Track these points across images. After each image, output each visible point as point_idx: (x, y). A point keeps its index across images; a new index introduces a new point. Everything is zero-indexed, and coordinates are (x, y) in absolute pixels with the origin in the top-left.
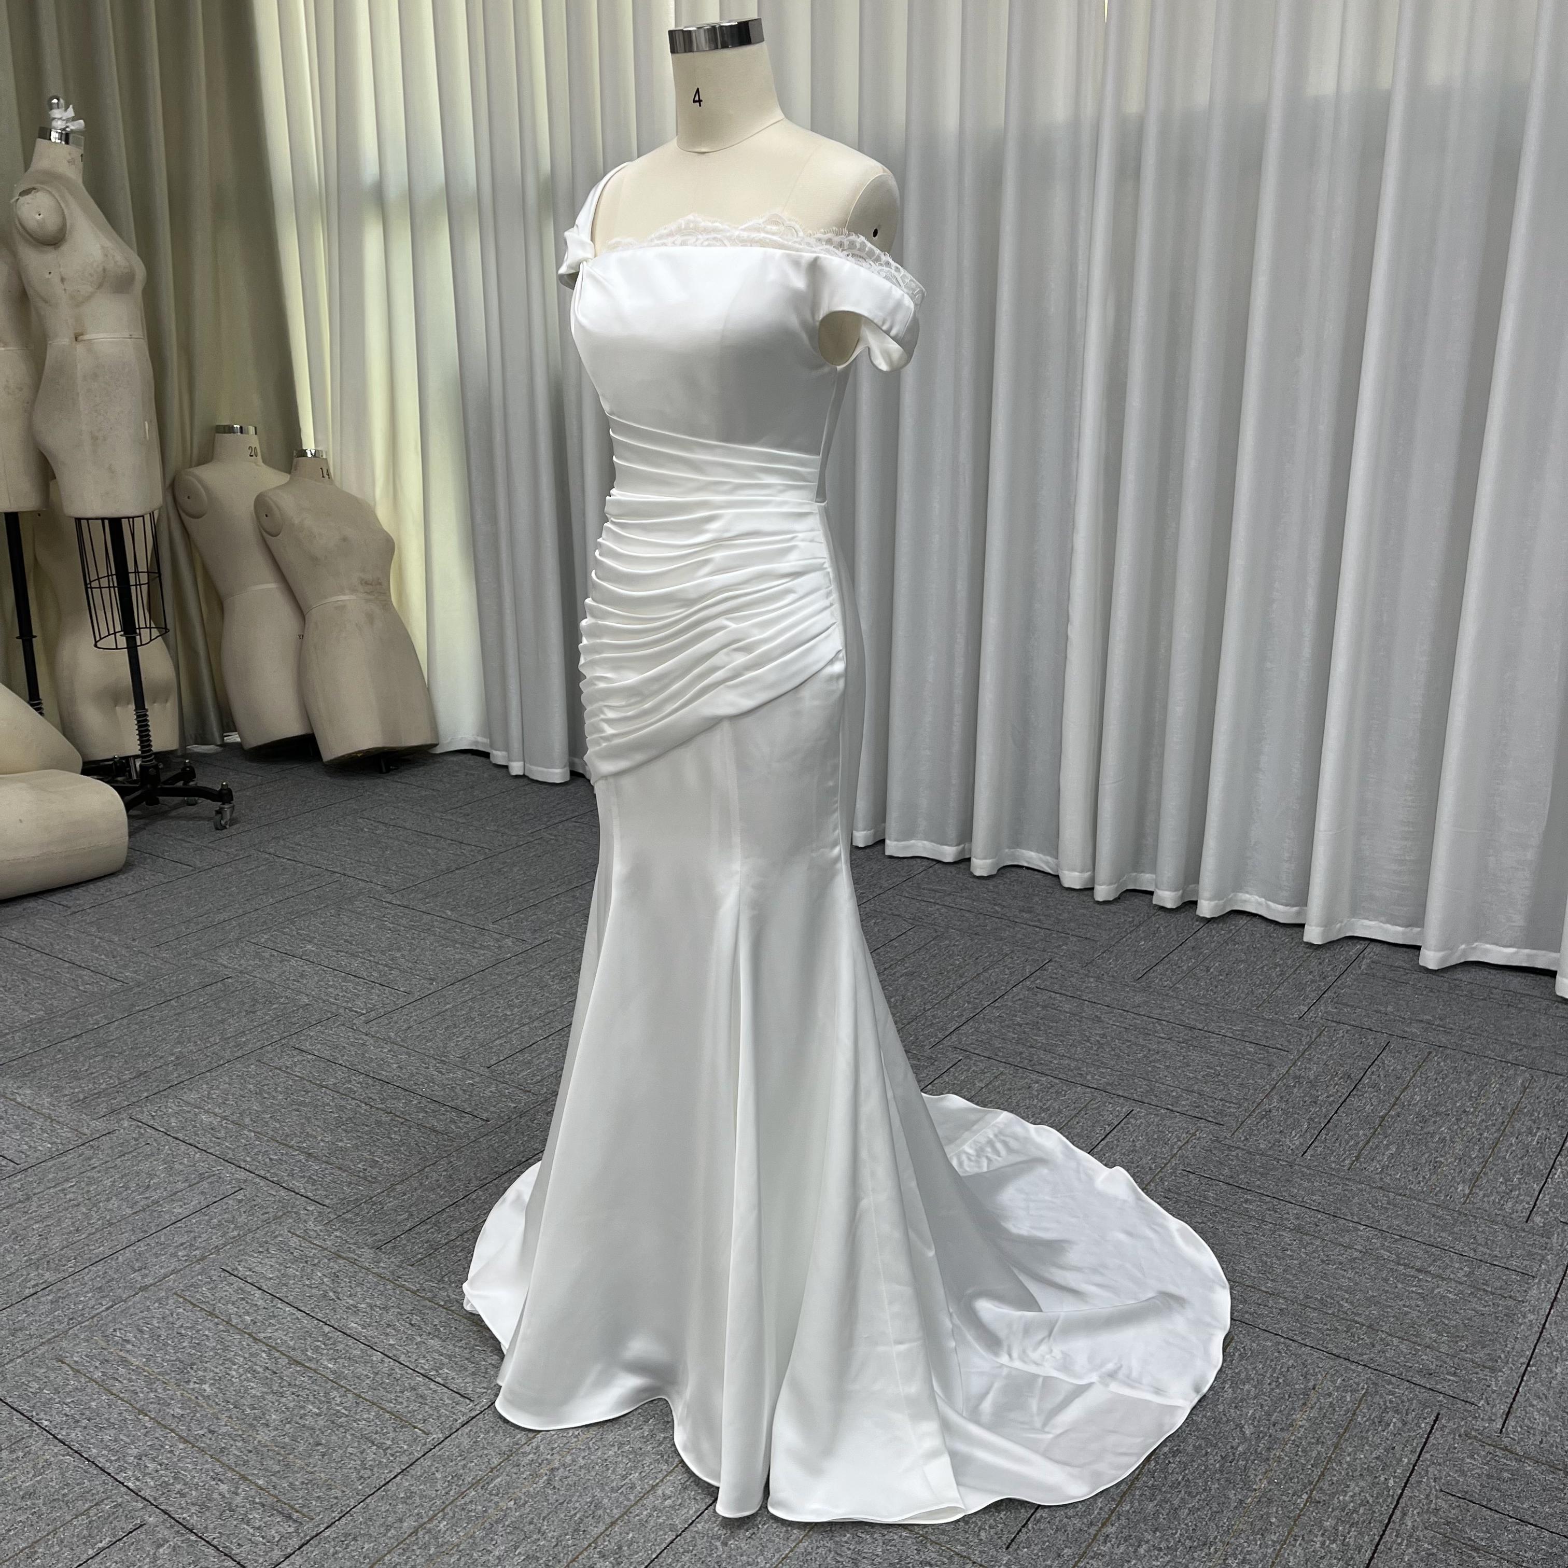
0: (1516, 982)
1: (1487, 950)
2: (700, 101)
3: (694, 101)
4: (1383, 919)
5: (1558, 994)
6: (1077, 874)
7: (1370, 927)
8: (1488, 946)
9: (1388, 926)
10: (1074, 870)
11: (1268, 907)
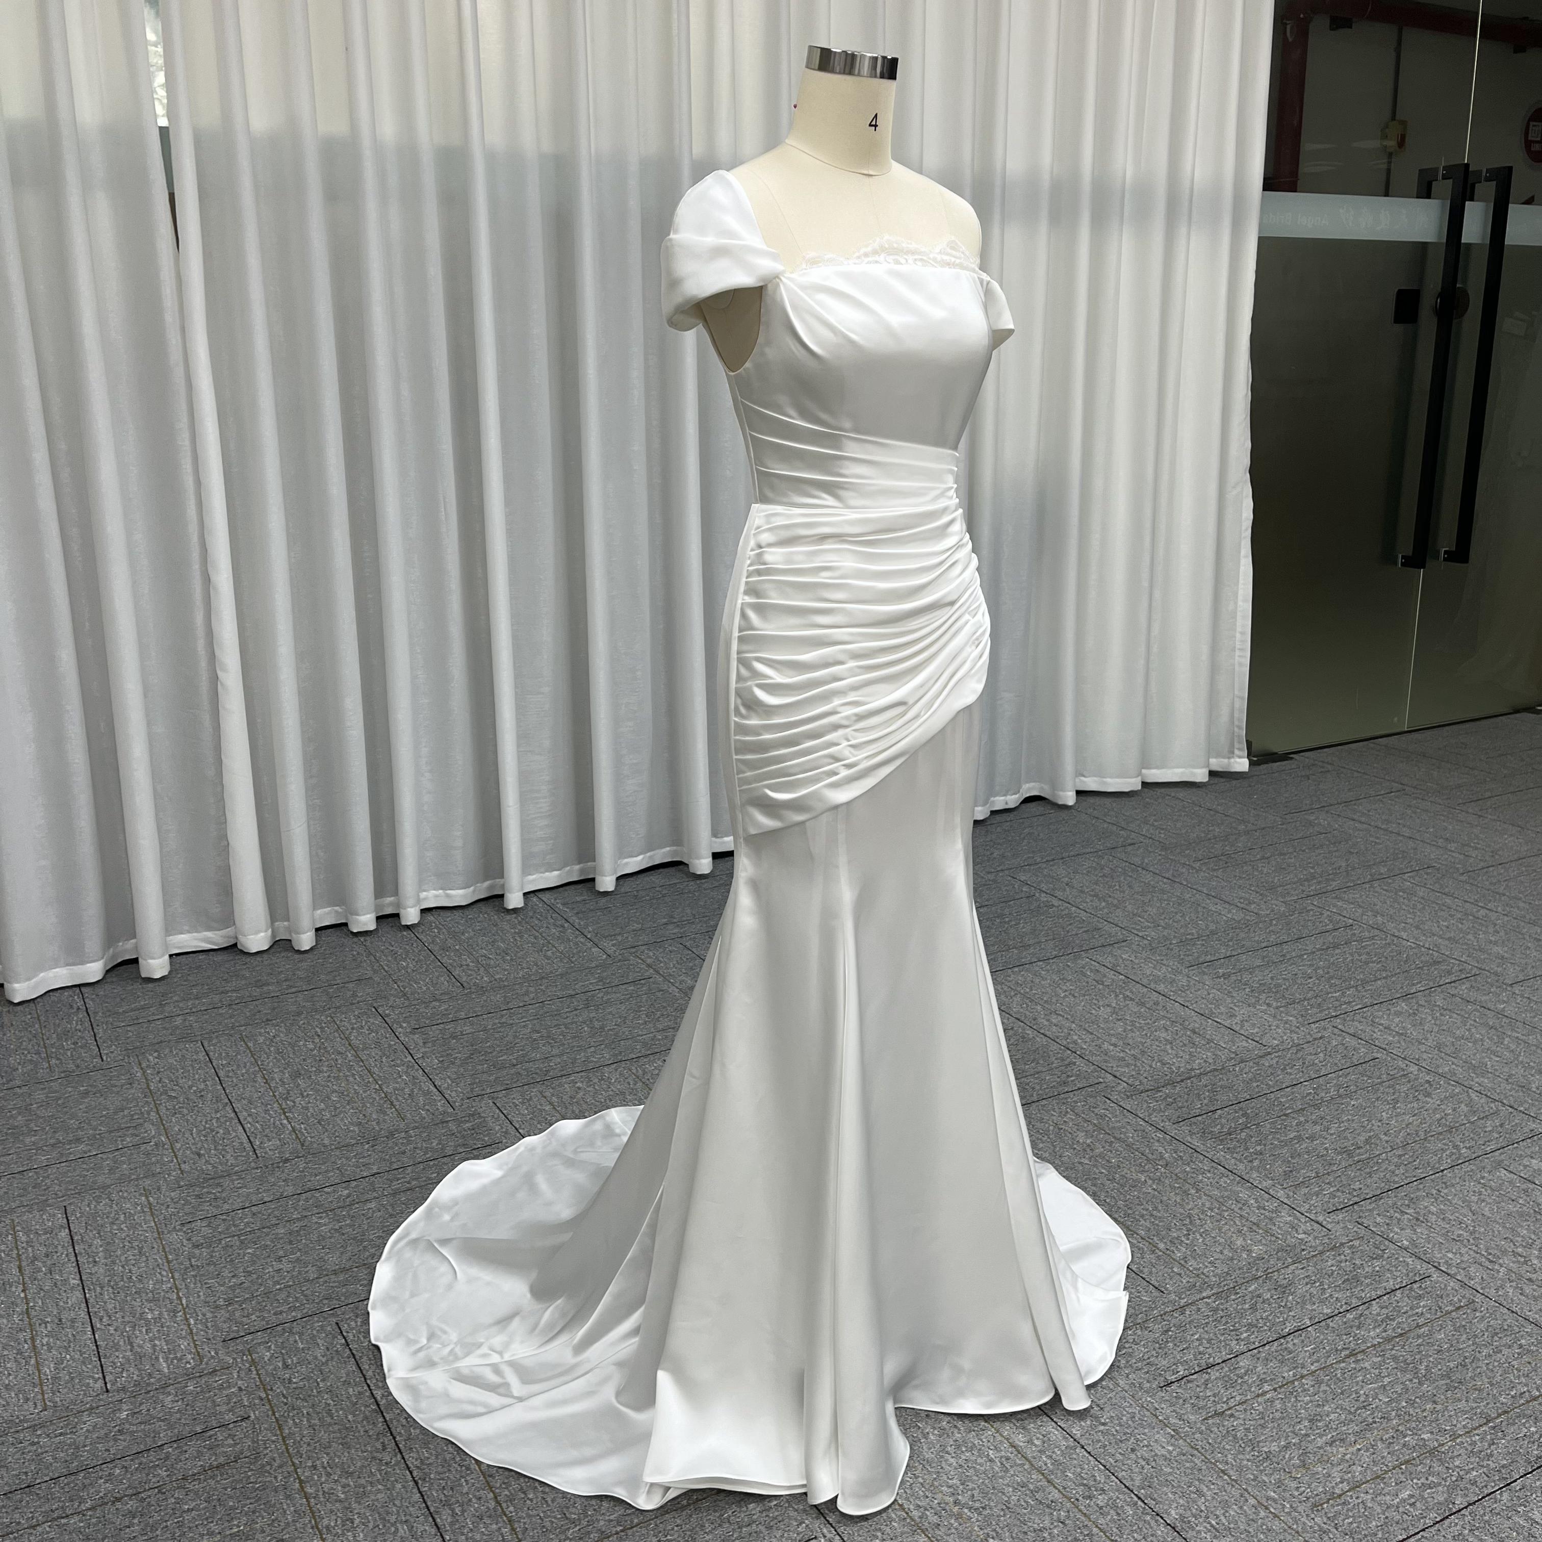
0: (656, 878)
1: (627, 864)
2: (876, 126)
3: (870, 125)
4: (542, 870)
5: (699, 873)
6: (262, 934)
7: (534, 880)
8: (626, 860)
9: (547, 874)
10: (260, 932)
11: (448, 896)
